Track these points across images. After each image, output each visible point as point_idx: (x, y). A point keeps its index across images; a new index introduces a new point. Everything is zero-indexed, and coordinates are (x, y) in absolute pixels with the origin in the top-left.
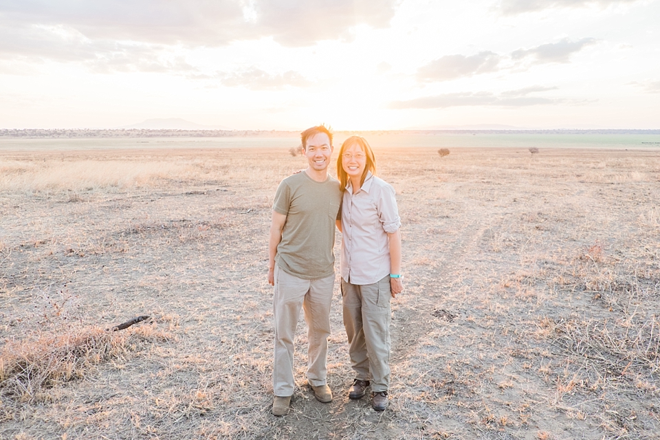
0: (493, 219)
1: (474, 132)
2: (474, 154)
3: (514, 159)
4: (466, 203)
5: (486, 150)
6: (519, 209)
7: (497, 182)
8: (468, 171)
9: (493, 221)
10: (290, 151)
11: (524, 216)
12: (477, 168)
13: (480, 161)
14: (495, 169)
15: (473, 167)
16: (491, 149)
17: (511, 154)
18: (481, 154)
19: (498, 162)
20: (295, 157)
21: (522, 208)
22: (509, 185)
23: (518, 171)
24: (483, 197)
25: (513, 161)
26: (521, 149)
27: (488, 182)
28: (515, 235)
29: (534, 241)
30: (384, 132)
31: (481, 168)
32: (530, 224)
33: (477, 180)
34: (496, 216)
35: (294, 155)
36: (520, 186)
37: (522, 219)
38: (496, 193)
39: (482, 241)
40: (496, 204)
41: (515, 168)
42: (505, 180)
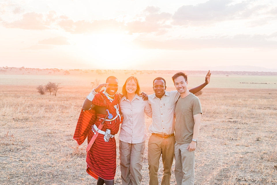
0: (232, 158)
1: (227, 73)
2: (227, 95)
3: (265, 100)
4: (208, 142)
5: (239, 91)
6: (261, 148)
7: (244, 122)
8: (217, 111)
9: (232, 161)
10: (38, 88)
11: (265, 156)
12: (226, 108)
13: (231, 101)
14: (244, 110)
15: (223, 107)
16: (244, 91)
17: (264, 95)
18: (233, 95)
19: (248, 103)
20: (42, 96)
21: (264, 147)
22: (255, 125)
23: (267, 111)
24: (226, 136)
25: (263, 102)
26: (273, 90)
27: (235, 122)
28: (252, 174)
29: (270, 180)
30: (138, 71)
31: (231, 108)
32: (269, 164)
33: (224, 120)
34: (235, 155)
35: (42, 93)
36: (266, 126)
37: (262, 158)
38: (240, 132)
39: (216, 181)
40: (238, 143)
41: (265, 108)
42: (252, 120)
